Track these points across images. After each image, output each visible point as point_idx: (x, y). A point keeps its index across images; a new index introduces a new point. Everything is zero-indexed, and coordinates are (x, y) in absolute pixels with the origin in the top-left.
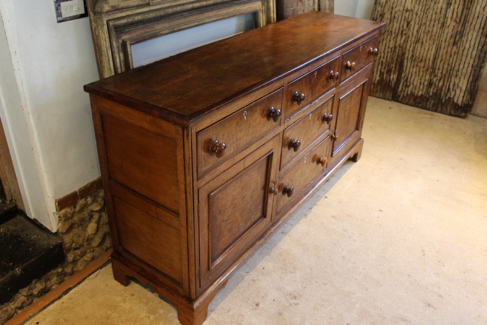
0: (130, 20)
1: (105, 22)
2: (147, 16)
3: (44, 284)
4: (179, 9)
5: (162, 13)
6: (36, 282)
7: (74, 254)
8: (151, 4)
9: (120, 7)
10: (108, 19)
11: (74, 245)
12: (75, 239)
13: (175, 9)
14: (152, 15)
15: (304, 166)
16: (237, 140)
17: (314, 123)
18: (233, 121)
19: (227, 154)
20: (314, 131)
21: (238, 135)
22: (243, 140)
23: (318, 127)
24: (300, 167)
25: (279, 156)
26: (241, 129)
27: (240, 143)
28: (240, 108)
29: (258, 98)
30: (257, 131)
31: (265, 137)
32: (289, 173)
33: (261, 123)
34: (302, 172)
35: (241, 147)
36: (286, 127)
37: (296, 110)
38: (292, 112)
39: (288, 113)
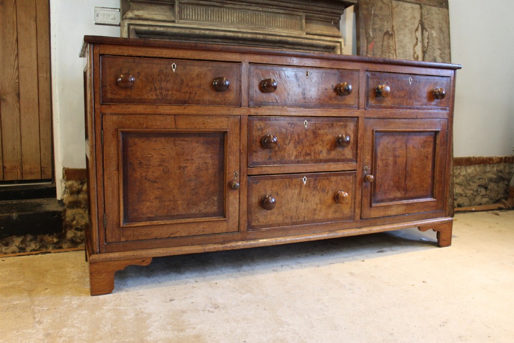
0: (152, 29)
1: (126, 24)
2: (170, 30)
3: (38, 247)
4: (207, 32)
5: (188, 31)
6: (31, 240)
7: (75, 233)
8: (176, 22)
9: (144, 17)
10: (129, 23)
11: (74, 222)
12: (77, 217)
13: (203, 31)
14: (176, 31)
15: (303, 188)
16: (162, 88)
17: (316, 137)
18: (154, 65)
19: (146, 97)
20: (319, 147)
21: (163, 85)
22: (172, 94)
23: (328, 147)
24: (295, 185)
25: (243, 145)
26: (168, 79)
27: (167, 95)
28: (165, 56)
29: (196, 58)
30: (196, 93)
31: (211, 107)
32: (270, 182)
33: (202, 87)
34: (300, 194)
35: (168, 99)
36: (253, 114)
37: (271, 102)
38: (264, 102)
39: (254, 98)
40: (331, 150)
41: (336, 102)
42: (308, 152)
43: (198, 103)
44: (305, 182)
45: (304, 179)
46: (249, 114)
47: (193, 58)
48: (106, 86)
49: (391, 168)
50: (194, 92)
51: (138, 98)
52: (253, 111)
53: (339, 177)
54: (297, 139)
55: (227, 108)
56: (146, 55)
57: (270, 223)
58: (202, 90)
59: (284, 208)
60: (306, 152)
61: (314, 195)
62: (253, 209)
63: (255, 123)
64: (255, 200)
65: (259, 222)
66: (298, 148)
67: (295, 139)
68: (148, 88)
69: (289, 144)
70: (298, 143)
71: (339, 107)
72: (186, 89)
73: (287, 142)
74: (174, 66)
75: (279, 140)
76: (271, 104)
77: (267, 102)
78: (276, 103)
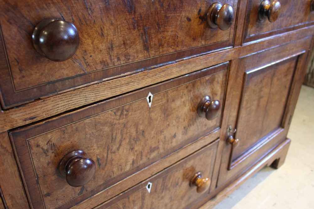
15: (147, 198)
17: (168, 116)
20: (172, 130)
23: (186, 123)
24: (134, 201)
25: (12, 197)
36: (21, 124)
37: (68, 78)
38: (49, 83)
39: (17, 81)
40: (189, 125)
41: (203, 43)
44: (149, 190)
45: (147, 187)
46: (8, 128)
49: (253, 114)
53: (198, 158)
54: (134, 134)
60: (151, 148)
61: (162, 198)
63: (32, 142)
66: (136, 148)
67: (131, 136)
69: (118, 149)
70: (136, 139)
71: (207, 49)
73: (115, 148)
75: (97, 151)
76: (67, 83)
77: (57, 81)
78: (80, 75)
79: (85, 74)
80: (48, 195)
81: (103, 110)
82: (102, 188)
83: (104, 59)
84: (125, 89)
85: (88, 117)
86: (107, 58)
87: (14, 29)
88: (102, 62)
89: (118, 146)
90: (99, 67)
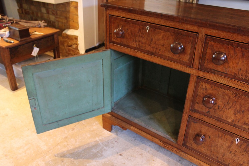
15: (234, 145)
16: (139, 41)
18: (136, 25)
19: (130, 44)
21: (141, 39)
22: (145, 46)
24: (227, 140)
25: (189, 95)
26: (144, 36)
27: (142, 46)
28: (142, 20)
29: (163, 24)
30: (160, 50)
31: (169, 62)
32: (206, 127)
33: (165, 46)
34: (229, 147)
35: (143, 49)
36: (201, 76)
37: (220, 72)
38: (214, 70)
39: (205, 64)
42: (246, 122)
43: (161, 56)
44: (237, 142)
45: (236, 140)
46: (197, 75)
47: (161, 24)
48: (111, 34)
50: (159, 49)
51: (127, 44)
52: (201, 74)
54: (238, 109)
55: (181, 66)
56: (132, 18)
57: (200, 151)
58: (164, 49)
59: (213, 148)
60: (245, 122)
61: (243, 155)
62: (189, 136)
63: (201, 83)
64: (192, 132)
65: (192, 146)
66: (237, 115)
67: (236, 108)
68: (132, 40)
69: (229, 109)
70: (239, 112)
72: (154, 46)
73: (227, 107)
74: (148, 28)
75: (220, 103)
76: (219, 73)
77: (216, 71)
78: (225, 73)
79: (226, 73)
80: (198, 103)
81: (228, 90)
82: (216, 118)
83: (236, 73)
84: (240, 88)
85: (222, 88)
86: (237, 73)
87: (210, 51)
88: (234, 73)
89: (229, 107)
90: (233, 74)
